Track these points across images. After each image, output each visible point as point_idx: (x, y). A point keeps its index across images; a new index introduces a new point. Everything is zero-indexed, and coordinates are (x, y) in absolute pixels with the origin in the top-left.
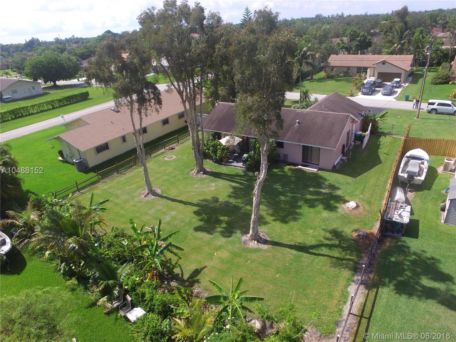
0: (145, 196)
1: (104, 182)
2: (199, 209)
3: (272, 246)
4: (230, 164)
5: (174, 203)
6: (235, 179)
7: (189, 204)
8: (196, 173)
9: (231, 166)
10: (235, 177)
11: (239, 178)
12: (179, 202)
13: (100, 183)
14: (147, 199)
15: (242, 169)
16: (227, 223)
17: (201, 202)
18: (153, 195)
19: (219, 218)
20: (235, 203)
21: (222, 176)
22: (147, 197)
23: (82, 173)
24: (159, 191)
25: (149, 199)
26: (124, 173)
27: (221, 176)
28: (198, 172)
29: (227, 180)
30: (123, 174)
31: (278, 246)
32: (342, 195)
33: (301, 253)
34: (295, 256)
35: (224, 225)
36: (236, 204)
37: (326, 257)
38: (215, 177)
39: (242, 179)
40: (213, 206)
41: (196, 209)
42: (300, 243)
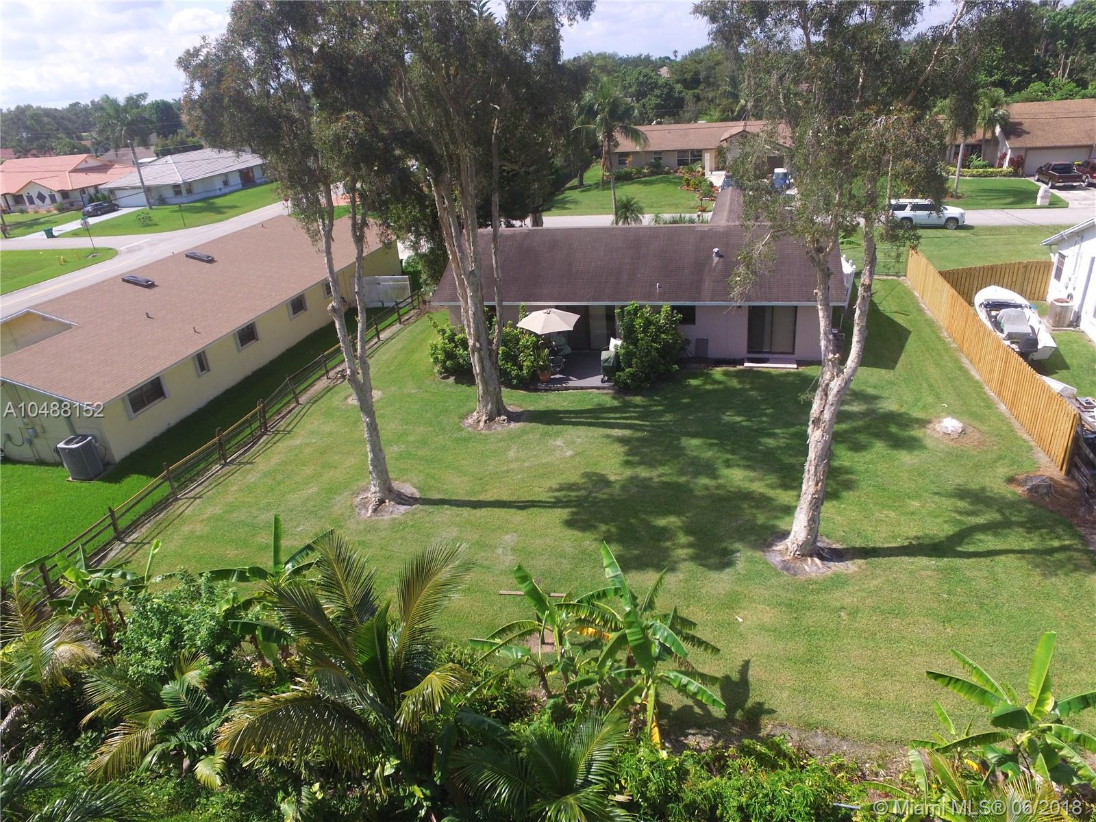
0: (375, 511)
1: (195, 498)
2: (573, 513)
3: (863, 561)
4: (564, 385)
5: (483, 512)
6: (610, 419)
7: (534, 506)
8: (485, 422)
9: (567, 389)
10: (602, 415)
11: (618, 415)
12: (498, 507)
13: (180, 502)
14: (387, 517)
15: (605, 391)
16: (688, 531)
17: (563, 493)
18: (399, 503)
19: (654, 524)
20: (659, 476)
21: (567, 417)
22: (381, 511)
23: (97, 484)
24: (408, 489)
25: (393, 516)
26: (245, 458)
27: (564, 417)
28: (488, 419)
29: (590, 424)
30: (240, 464)
31: (879, 556)
32: (903, 410)
33: (945, 559)
34: (938, 570)
35: (683, 539)
36: (664, 479)
37: (1011, 555)
38: (549, 423)
39: (627, 415)
40: (605, 497)
41: (564, 513)
42: (917, 538)
